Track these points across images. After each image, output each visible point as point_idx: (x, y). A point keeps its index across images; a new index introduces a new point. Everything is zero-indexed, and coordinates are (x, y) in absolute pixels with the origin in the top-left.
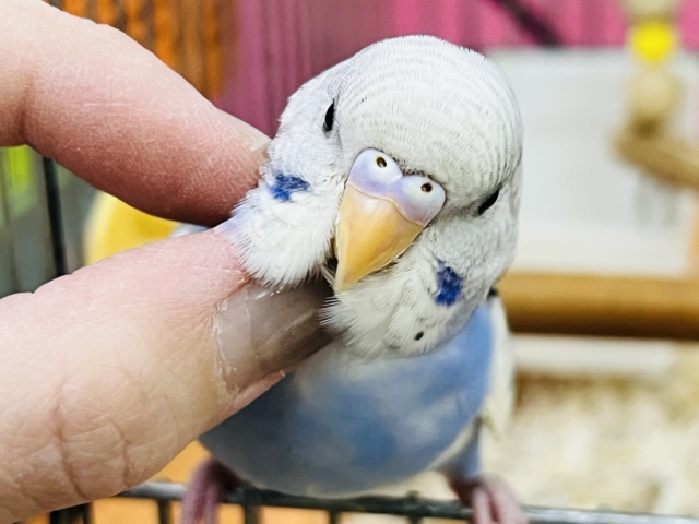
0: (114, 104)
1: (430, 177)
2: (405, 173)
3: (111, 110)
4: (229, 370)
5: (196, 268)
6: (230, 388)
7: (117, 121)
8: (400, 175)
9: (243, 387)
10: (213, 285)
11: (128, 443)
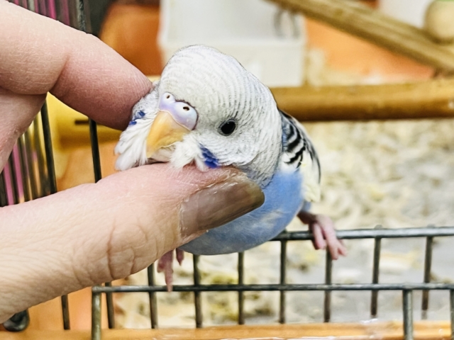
0: (106, 70)
1: (188, 103)
2: (177, 101)
3: (104, 73)
4: (184, 228)
5: (178, 181)
6: (183, 235)
7: (107, 78)
8: (174, 101)
9: (188, 235)
10: (184, 190)
11: (136, 257)
